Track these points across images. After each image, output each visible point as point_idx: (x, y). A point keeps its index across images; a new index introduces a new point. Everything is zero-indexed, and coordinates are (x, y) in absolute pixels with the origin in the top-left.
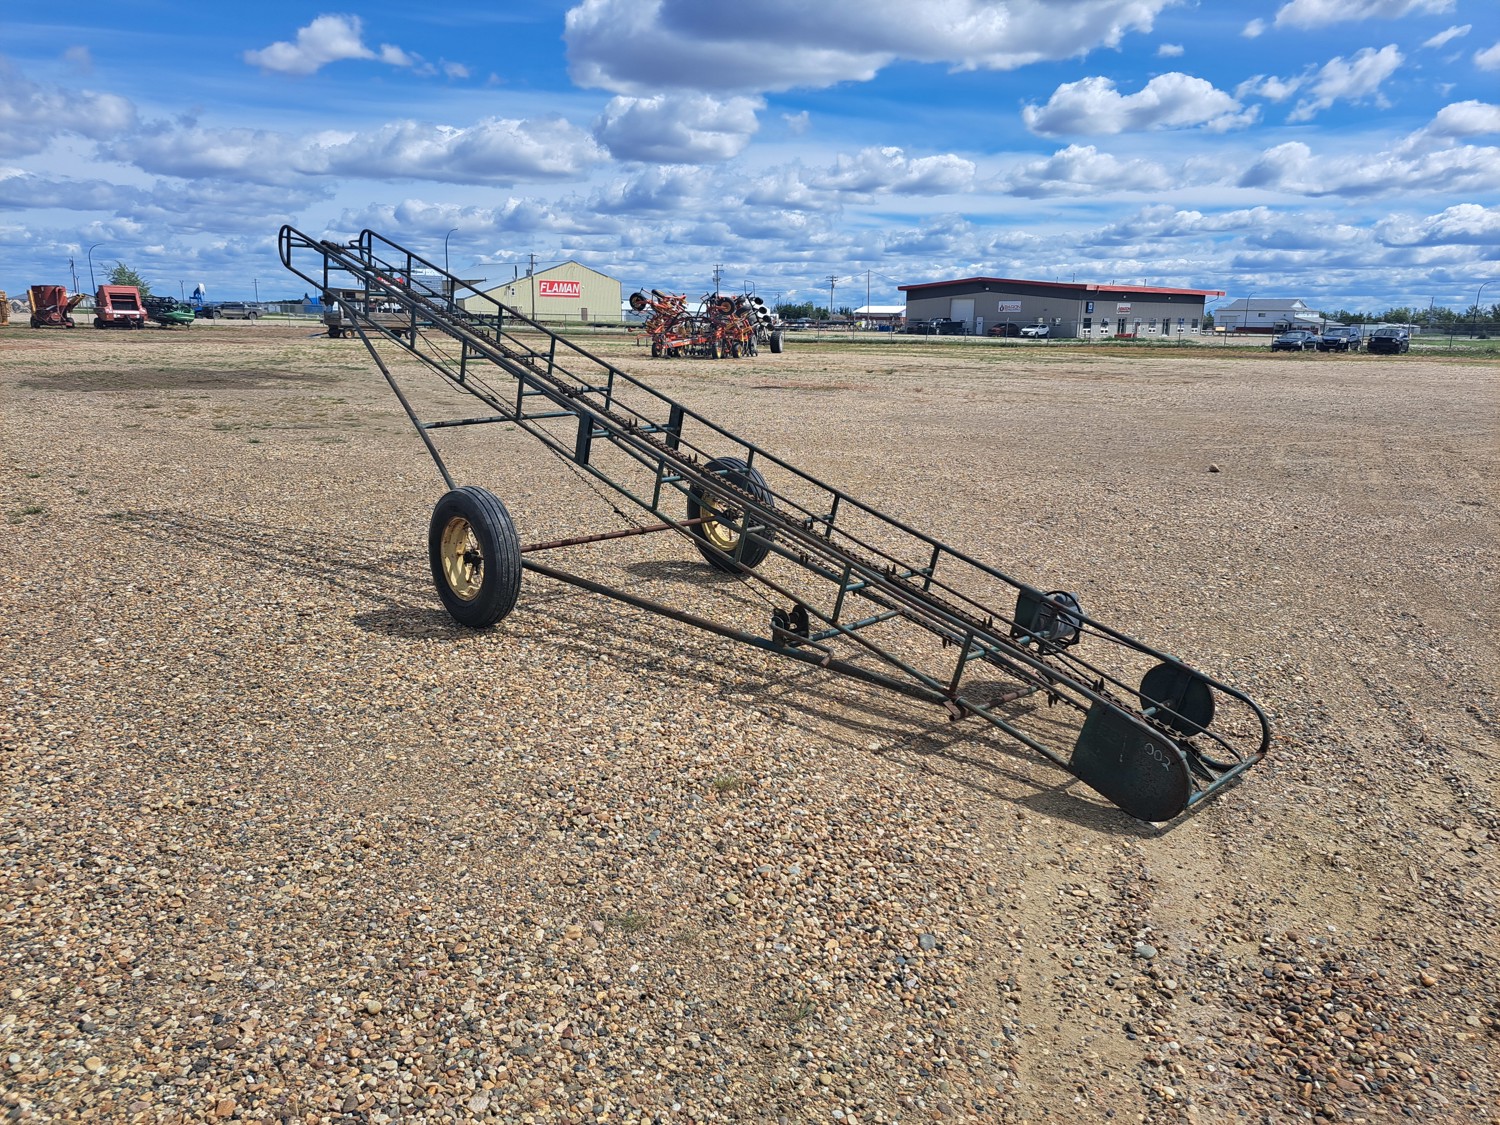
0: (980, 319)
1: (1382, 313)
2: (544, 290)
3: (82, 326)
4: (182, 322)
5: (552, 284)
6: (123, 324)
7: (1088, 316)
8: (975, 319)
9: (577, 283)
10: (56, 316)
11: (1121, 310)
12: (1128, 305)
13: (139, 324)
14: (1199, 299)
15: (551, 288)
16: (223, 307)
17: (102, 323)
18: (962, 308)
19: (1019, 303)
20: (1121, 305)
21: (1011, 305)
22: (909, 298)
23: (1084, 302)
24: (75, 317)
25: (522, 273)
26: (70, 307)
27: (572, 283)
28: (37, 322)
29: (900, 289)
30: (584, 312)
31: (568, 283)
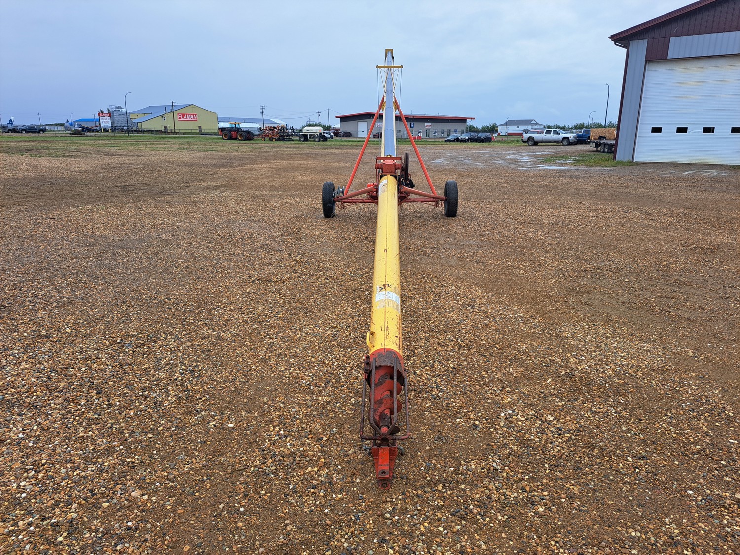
1: (573, 125)
2: (180, 118)
5: (183, 115)
7: (412, 129)
9: (196, 115)
11: (427, 126)
12: (430, 124)
14: (463, 121)
15: (183, 117)
20: (427, 124)
21: (381, 124)
22: (341, 121)
23: (409, 123)
25: (168, 111)
27: (193, 115)
29: (337, 117)
30: (200, 127)
31: (191, 115)
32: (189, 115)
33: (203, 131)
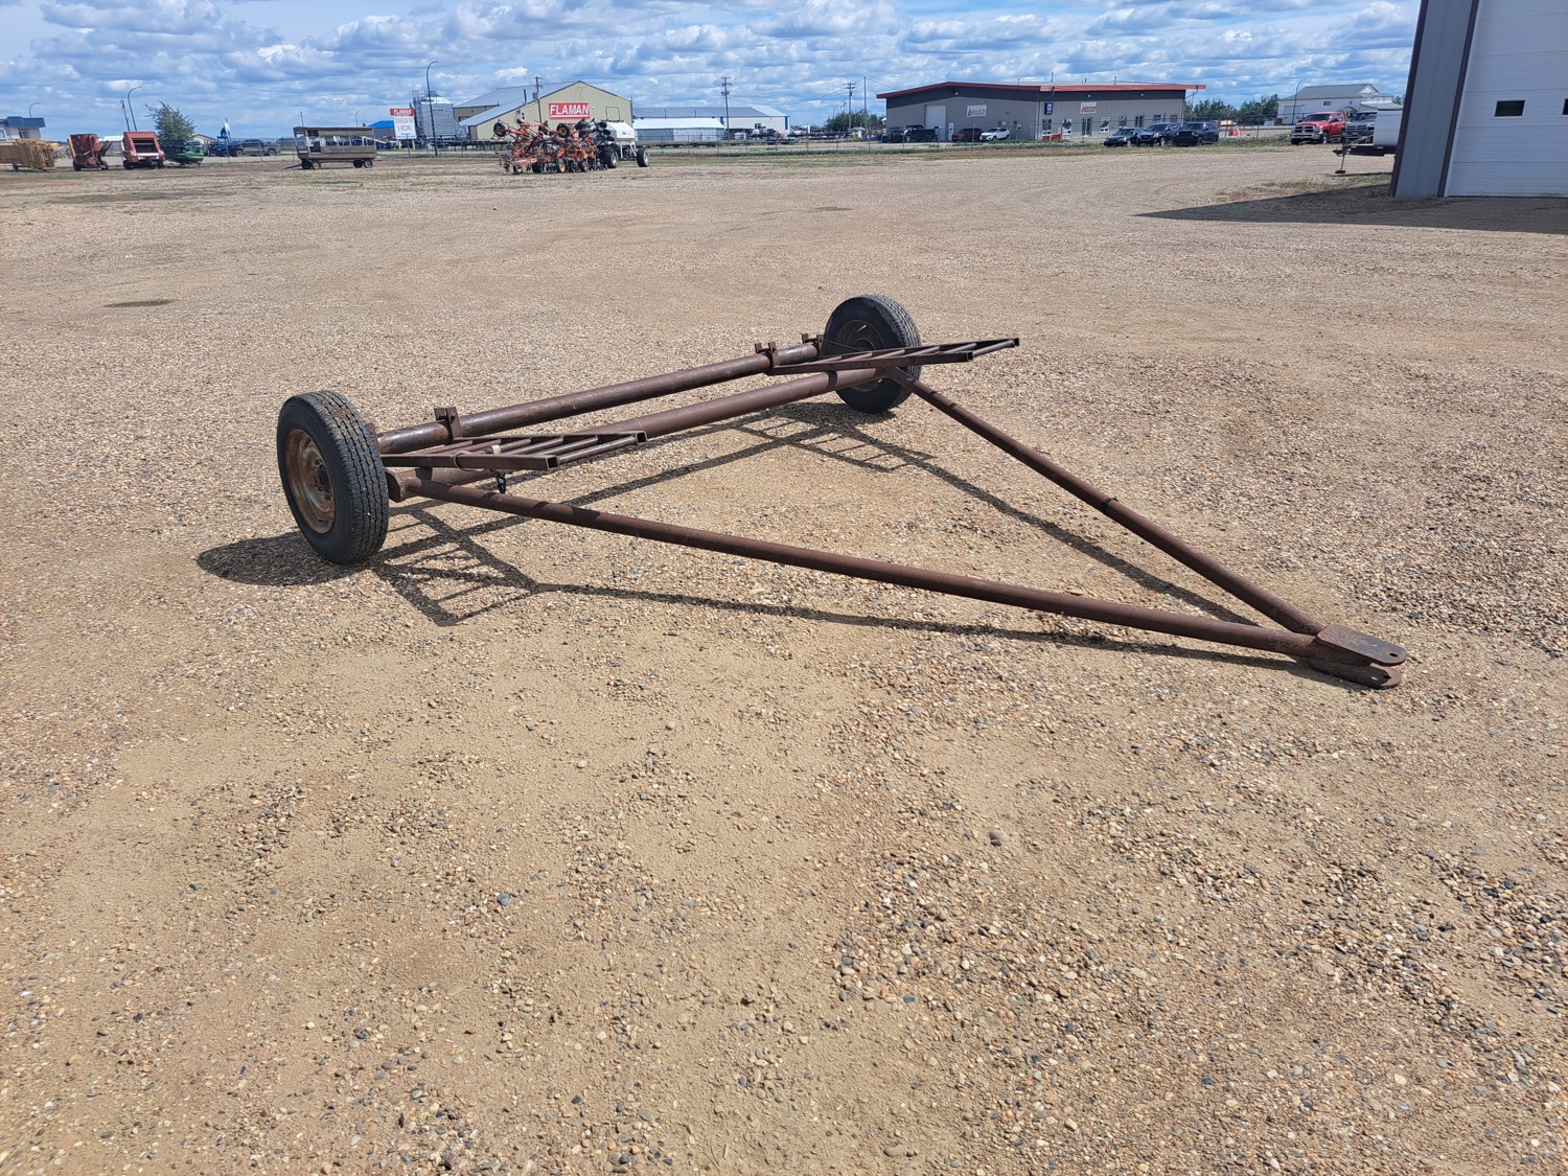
0: (951, 125)
2: (554, 113)
3: (116, 168)
4: (195, 161)
5: (561, 106)
6: (146, 164)
7: (1047, 118)
8: (947, 126)
9: (586, 104)
10: (92, 160)
11: (1085, 109)
12: (1094, 104)
13: (159, 164)
14: (1179, 93)
15: (560, 111)
16: (244, 145)
17: (130, 165)
18: (935, 115)
19: (985, 107)
20: (1085, 104)
21: (978, 109)
22: (889, 106)
23: (1042, 104)
24: (109, 160)
25: (530, 98)
26: (103, 152)
27: (582, 105)
28: (78, 167)
29: (879, 96)
31: (577, 104)
32: (573, 104)
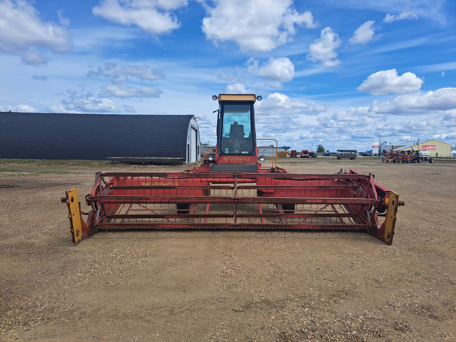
2: (423, 148)
4: (316, 157)
5: (426, 146)
6: (305, 157)
9: (435, 146)
10: (294, 156)
13: (308, 157)
15: (426, 147)
17: (301, 157)
25: (416, 144)
27: (433, 146)
28: (291, 157)
30: (437, 154)
31: (432, 146)
32: (430, 146)
33: (439, 156)
